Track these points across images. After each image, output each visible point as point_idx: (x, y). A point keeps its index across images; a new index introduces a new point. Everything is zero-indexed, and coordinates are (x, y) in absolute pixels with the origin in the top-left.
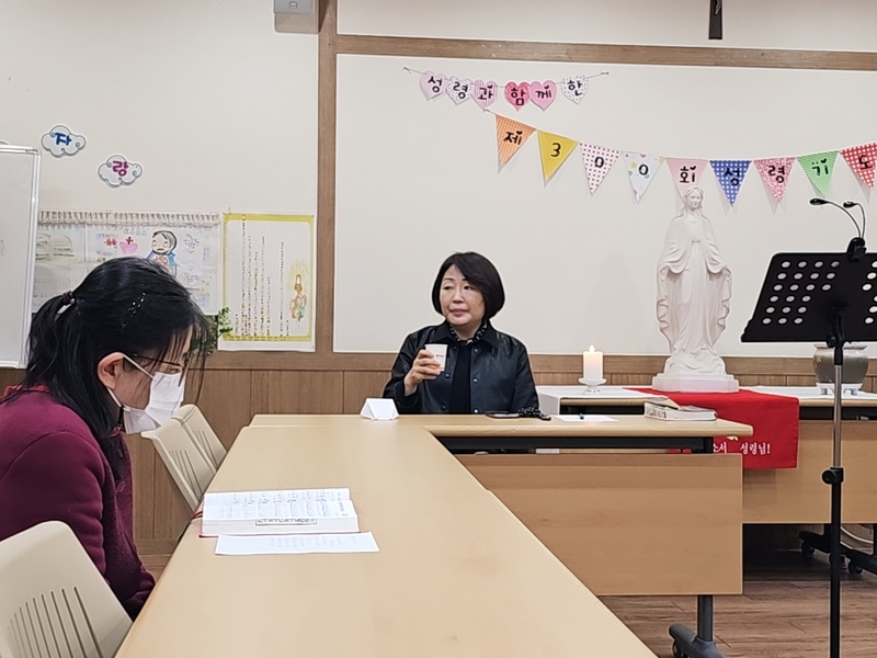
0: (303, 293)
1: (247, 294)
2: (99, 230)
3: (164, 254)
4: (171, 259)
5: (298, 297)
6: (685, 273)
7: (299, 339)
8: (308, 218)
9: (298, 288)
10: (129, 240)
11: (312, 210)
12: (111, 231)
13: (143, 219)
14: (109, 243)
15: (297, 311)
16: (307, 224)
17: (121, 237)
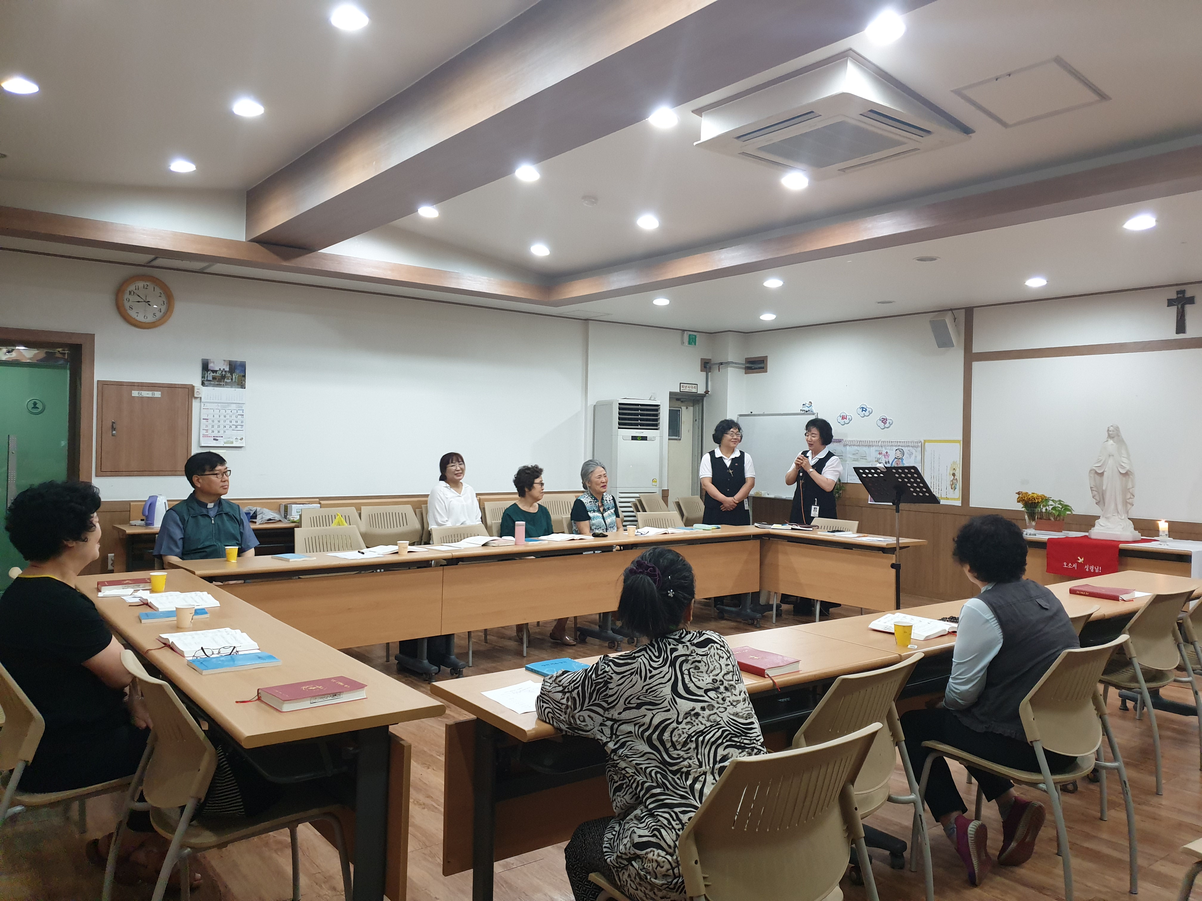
0: (956, 477)
1: (933, 477)
2: (877, 448)
3: (899, 459)
4: (902, 461)
5: (953, 479)
6: (1105, 473)
7: (954, 499)
8: (958, 441)
9: (954, 475)
10: (887, 453)
11: (960, 438)
12: (881, 449)
13: (891, 444)
14: (880, 454)
15: (953, 486)
16: (958, 444)
17: (884, 452)
